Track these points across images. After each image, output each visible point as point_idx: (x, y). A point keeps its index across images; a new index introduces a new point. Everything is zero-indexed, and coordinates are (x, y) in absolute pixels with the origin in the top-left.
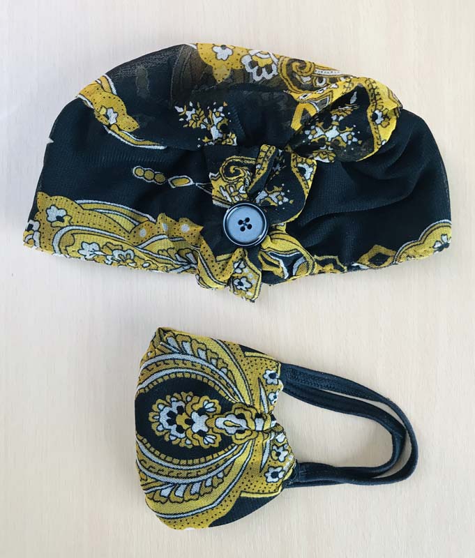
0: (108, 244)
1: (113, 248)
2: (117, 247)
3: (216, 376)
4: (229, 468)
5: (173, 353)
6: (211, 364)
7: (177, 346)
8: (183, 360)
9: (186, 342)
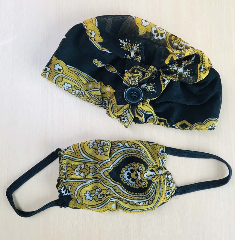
0: (75, 86)
1: (77, 88)
2: (78, 89)
3: (141, 153)
4: (154, 196)
5: (122, 148)
6: (138, 149)
7: (123, 146)
8: (127, 150)
9: (126, 143)
